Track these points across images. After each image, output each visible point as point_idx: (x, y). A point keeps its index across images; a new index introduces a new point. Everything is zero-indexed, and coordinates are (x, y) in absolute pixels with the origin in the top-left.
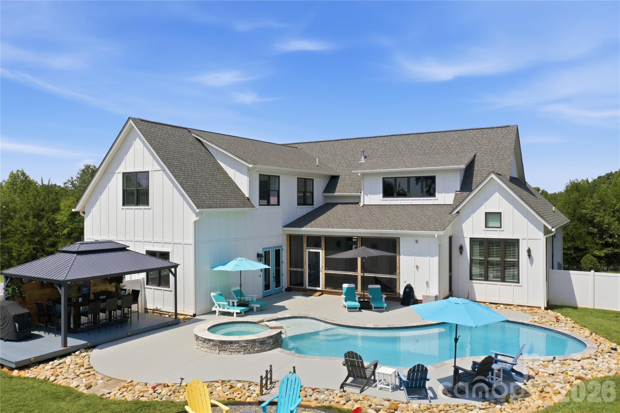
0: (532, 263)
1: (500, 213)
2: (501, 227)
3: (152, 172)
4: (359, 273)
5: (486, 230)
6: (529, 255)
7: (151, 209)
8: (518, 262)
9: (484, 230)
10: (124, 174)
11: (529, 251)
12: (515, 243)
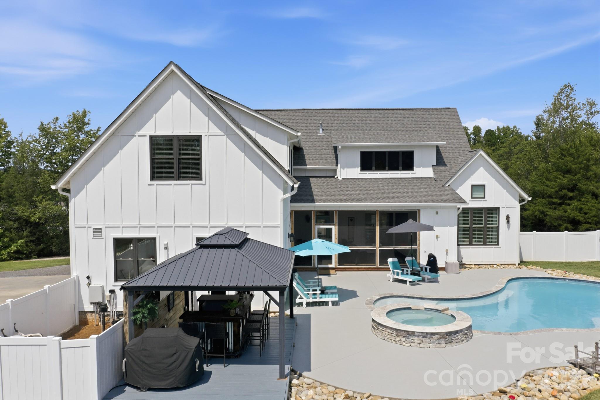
0: (509, 227)
1: (484, 186)
2: (484, 198)
3: (207, 137)
4: (377, 247)
5: (472, 201)
6: (508, 222)
7: (205, 184)
8: (498, 227)
9: (470, 201)
10: (151, 137)
11: (508, 218)
12: (497, 210)
